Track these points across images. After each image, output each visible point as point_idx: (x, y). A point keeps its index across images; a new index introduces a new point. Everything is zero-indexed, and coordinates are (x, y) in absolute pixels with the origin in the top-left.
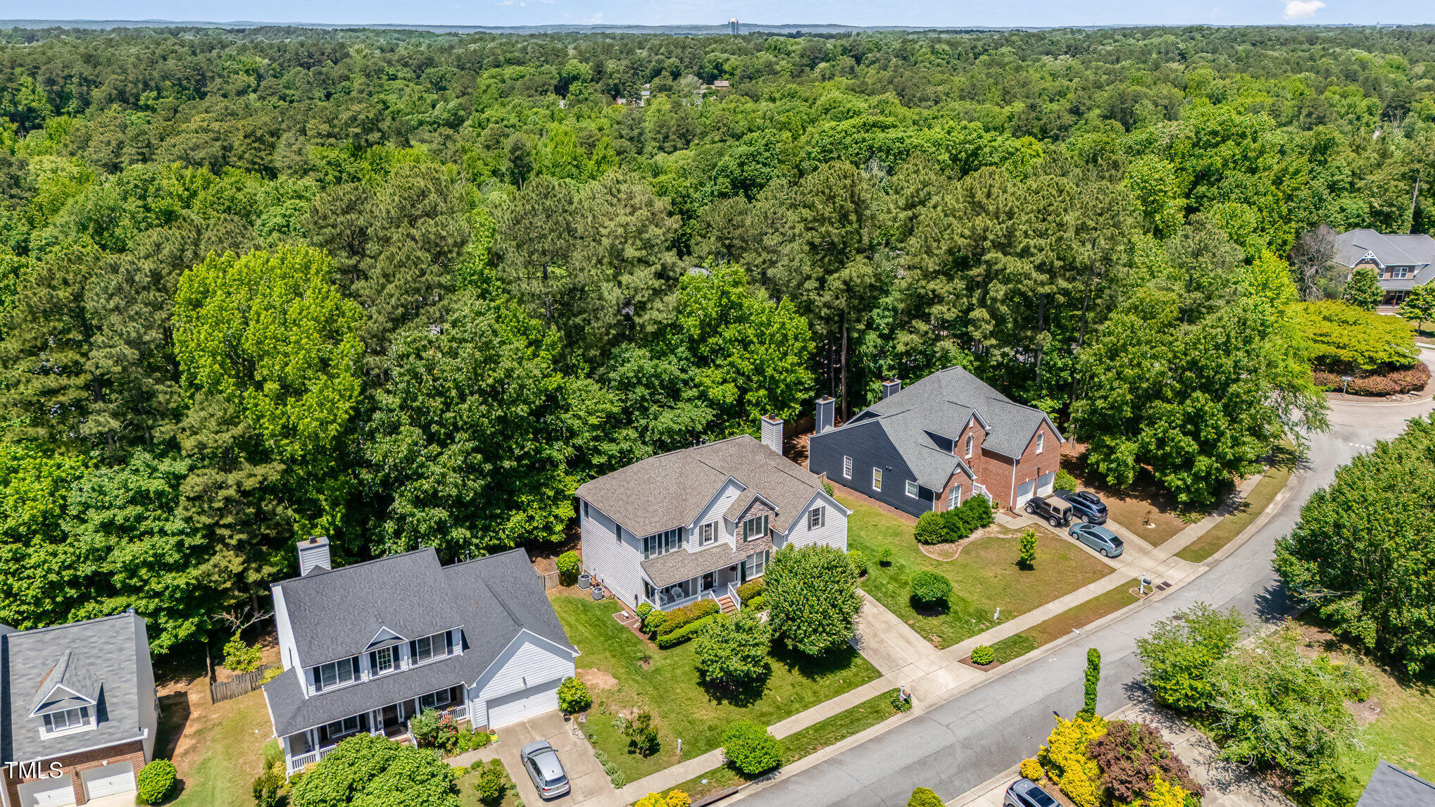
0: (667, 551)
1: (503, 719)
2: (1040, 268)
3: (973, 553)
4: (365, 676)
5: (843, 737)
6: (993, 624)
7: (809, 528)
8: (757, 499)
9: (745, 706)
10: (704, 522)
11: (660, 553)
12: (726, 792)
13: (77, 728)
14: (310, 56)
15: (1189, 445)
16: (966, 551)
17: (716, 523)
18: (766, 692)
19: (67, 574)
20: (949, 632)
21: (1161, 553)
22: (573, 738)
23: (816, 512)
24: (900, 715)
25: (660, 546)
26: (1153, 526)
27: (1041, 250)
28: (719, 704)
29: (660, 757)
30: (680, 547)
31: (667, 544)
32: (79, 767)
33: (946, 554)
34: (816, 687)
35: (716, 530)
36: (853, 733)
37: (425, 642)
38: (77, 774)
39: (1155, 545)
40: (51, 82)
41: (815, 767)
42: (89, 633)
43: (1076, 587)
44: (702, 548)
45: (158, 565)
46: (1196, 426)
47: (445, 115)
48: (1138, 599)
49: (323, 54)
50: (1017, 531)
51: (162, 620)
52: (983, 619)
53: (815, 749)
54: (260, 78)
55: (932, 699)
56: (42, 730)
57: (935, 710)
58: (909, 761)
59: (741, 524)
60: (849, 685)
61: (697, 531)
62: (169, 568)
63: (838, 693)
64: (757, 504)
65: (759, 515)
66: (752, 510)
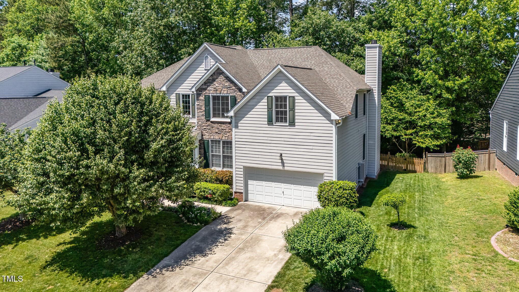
7: (270, 121)
8: (219, 72)
10: (181, 90)
17: (193, 96)
23: (281, 100)
35: (194, 103)
59: (202, 98)
64: (221, 78)
65: (225, 93)
66: (216, 84)
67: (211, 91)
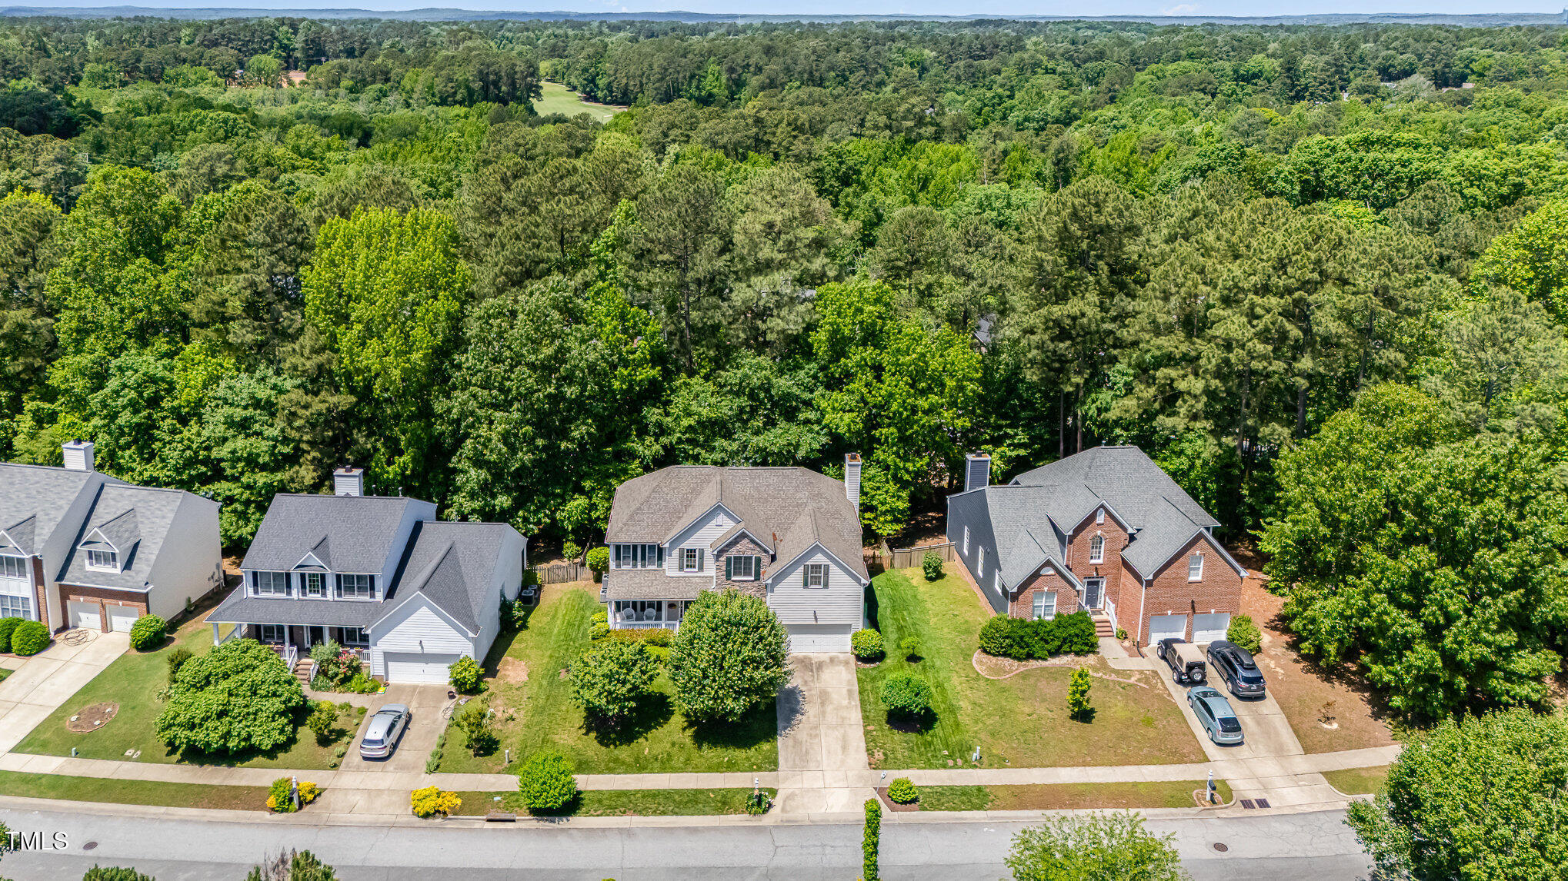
0: (643, 565)
1: (402, 675)
2: (1264, 336)
3: (1032, 681)
4: (295, 593)
5: (664, 813)
6: (968, 764)
7: (806, 585)
8: (743, 536)
9: (607, 746)
10: (687, 545)
11: (635, 565)
12: (508, 817)
13: (107, 569)
14: (983, 49)
15: (1402, 623)
16: (1024, 676)
17: (702, 551)
18: (641, 740)
19: (202, 454)
20: (901, 752)
21: (1303, 763)
22: (440, 715)
23: (816, 568)
24: (746, 816)
25: (635, 558)
26: (1335, 726)
27: (1268, 311)
28: (587, 734)
29: (489, 761)
30: (660, 565)
31: (643, 558)
32: (105, 601)
33: (1002, 671)
34: (695, 753)
35: (702, 558)
36: (677, 814)
37: (349, 579)
38: (103, 606)
39: (1307, 750)
40: (731, 70)
41: (604, 830)
42: (151, 498)
43: (1125, 761)
44: (682, 574)
45: (252, 462)
46: (1419, 597)
47: (1057, 113)
48: (1193, 805)
49: (997, 47)
50: (1117, 672)
51: (251, 510)
52: (960, 755)
53: (624, 813)
54: (924, 70)
55: (799, 814)
56: (87, 562)
57: (792, 826)
58: (692, 863)
59: (723, 558)
60: (732, 766)
61: (676, 553)
62: (264, 468)
63: (710, 769)
64: (745, 541)
65: (748, 554)
66: (739, 546)
67: (733, 552)
